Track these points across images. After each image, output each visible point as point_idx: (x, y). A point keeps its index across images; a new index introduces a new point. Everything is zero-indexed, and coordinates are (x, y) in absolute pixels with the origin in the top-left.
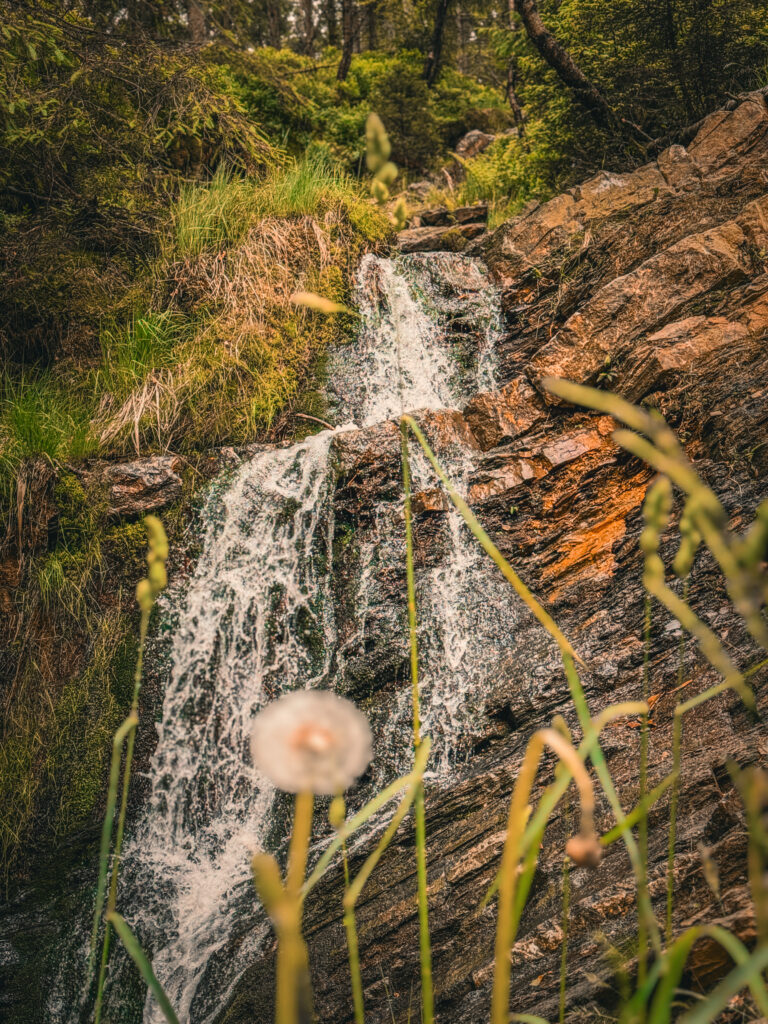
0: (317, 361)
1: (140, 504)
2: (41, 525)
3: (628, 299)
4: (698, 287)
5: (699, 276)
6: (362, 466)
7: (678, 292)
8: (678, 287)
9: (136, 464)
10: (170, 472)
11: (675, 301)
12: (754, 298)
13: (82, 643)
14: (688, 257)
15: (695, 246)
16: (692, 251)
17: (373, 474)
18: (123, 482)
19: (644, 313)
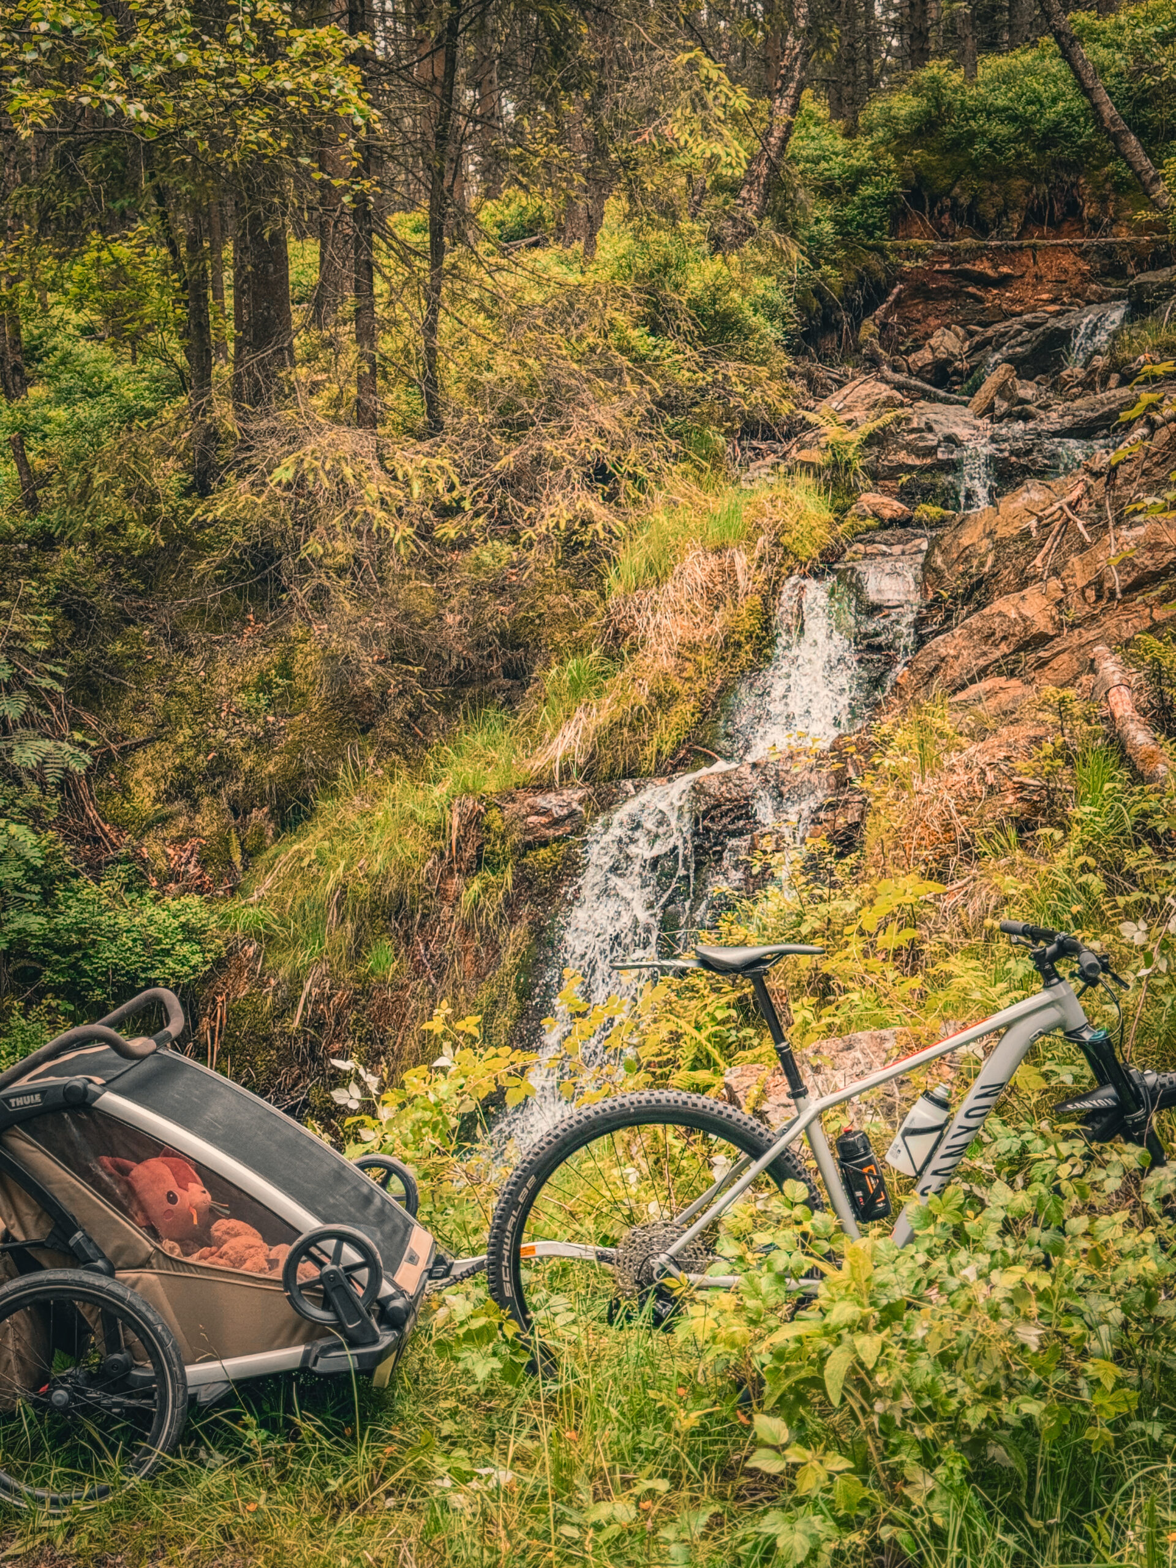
0: (726, 690)
1: (550, 833)
2: (470, 852)
3: (943, 660)
4: (1004, 648)
5: (1004, 638)
6: (715, 807)
7: (984, 654)
8: (985, 648)
9: (551, 796)
10: (575, 805)
11: (982, 662)
12: (1046, 663)
13: (496, 950)
14: (997, 620)
15: (1004, 609)
16: (1000, 614)
17: (724, 814)
18: (537, 814)
19: (954, 672)
